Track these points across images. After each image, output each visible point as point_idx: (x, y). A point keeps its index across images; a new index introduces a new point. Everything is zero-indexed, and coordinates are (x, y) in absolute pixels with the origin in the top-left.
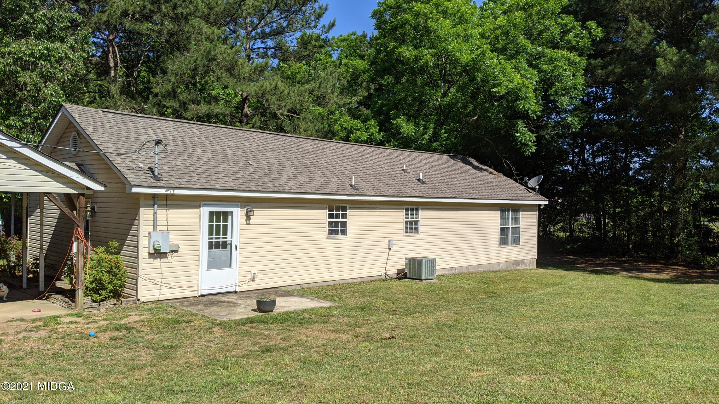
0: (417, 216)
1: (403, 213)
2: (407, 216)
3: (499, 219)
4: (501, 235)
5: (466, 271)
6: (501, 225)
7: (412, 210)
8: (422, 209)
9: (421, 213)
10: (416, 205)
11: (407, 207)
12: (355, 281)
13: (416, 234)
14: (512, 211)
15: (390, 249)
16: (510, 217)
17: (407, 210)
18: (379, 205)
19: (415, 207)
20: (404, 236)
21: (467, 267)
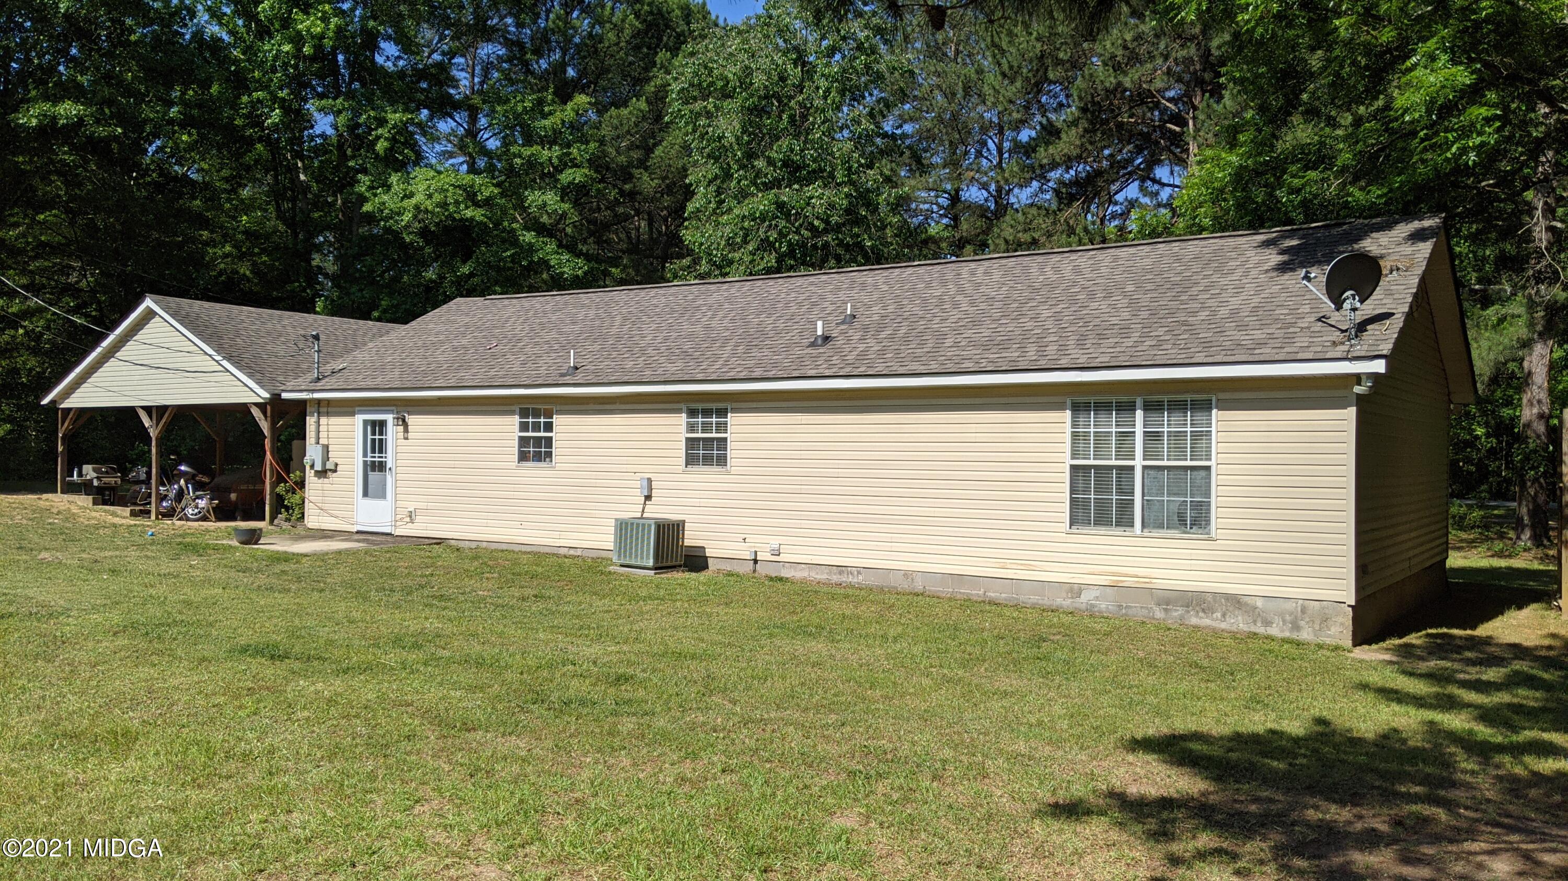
0: (722, 427)
1: (682, 419)
2: (691, 428)
3: (1068, 438)
4: (1073, 491)
5: (905, 585)
6: (1074, 456)
7: (707, 413)
8: (734, 410)
9: (732, 419)
10: (719, 401)
11: (694, 406)
12: (572, 552)
13: (719, 469)
14: (1149, 407)
15: (648, 498)
16: (1139, 430)
17: (692, 413)
18: (621, 403)
19: (714, 406)
20: (684, 472)
21: (907, 574)
